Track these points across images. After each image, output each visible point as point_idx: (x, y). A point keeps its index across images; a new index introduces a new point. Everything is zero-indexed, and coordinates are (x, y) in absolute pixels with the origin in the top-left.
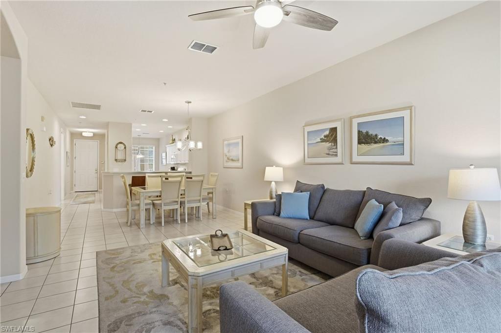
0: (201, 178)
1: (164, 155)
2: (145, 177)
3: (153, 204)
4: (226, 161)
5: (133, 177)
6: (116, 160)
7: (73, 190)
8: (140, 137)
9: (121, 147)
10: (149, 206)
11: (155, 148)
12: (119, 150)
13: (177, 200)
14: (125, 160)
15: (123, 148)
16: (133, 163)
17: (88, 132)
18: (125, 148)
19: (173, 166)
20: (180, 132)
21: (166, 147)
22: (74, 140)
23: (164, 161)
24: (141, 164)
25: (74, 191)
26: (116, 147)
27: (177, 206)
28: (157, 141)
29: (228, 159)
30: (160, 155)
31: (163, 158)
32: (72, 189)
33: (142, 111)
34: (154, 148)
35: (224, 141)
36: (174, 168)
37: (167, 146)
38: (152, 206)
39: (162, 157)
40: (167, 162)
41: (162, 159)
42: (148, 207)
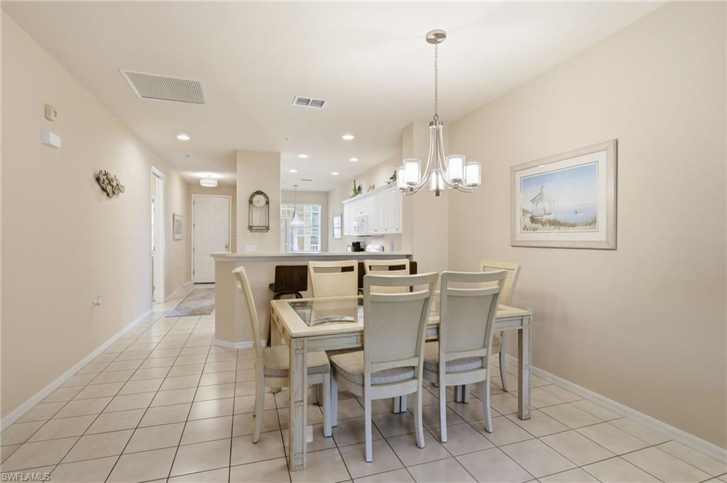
0: (492, 286)
1: (337, 220)
2: (305, 268)
3: (334, 369)
4: (525, 228)
5: (278, 268)
6: (250, 228)
7: (191, 281)
8: (297, 188)
9: (259, 200)
10: (320, 376)
11: (322, 208)
12: (255, 206)
13: (413, 362)
14: (268, 228)
15: (264, 203)
16: (283, 234)
17: (209, 178)
18: (267, 203)
19: (355, 241)
20: (371, 172)
21: (343, 204)
22: (193, 195)
23: (337, 232)
24: (298, 238)
25: (192, 283)
26: (251, 202)
27: (415, 386)
28: (324, 197)
29: (533, 220)
30: (330, 220)
31: (335, 226)
32: (189, 278)
33: (301, 101)
34: (320, 208)
35: (513, 170)
36: (358, 243)
37: (344, 202)
38: (328, 376)
39: (333, 224)
40: (346, 234)
41: (333, 228)
42: (317, 379)
